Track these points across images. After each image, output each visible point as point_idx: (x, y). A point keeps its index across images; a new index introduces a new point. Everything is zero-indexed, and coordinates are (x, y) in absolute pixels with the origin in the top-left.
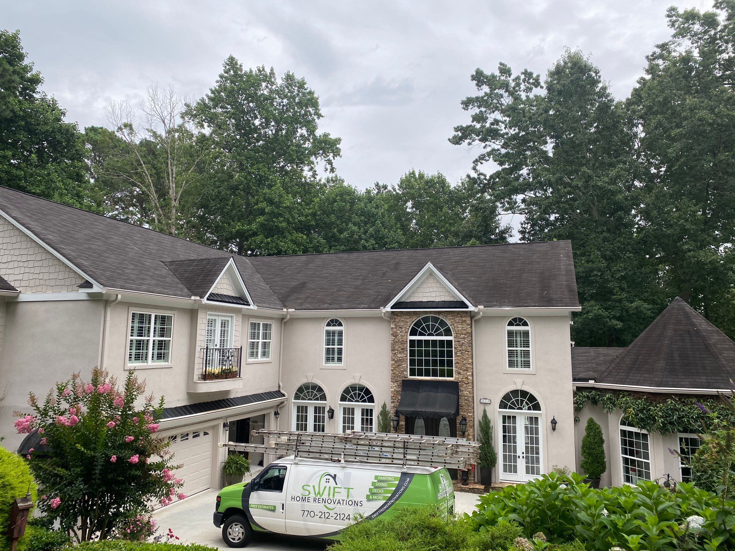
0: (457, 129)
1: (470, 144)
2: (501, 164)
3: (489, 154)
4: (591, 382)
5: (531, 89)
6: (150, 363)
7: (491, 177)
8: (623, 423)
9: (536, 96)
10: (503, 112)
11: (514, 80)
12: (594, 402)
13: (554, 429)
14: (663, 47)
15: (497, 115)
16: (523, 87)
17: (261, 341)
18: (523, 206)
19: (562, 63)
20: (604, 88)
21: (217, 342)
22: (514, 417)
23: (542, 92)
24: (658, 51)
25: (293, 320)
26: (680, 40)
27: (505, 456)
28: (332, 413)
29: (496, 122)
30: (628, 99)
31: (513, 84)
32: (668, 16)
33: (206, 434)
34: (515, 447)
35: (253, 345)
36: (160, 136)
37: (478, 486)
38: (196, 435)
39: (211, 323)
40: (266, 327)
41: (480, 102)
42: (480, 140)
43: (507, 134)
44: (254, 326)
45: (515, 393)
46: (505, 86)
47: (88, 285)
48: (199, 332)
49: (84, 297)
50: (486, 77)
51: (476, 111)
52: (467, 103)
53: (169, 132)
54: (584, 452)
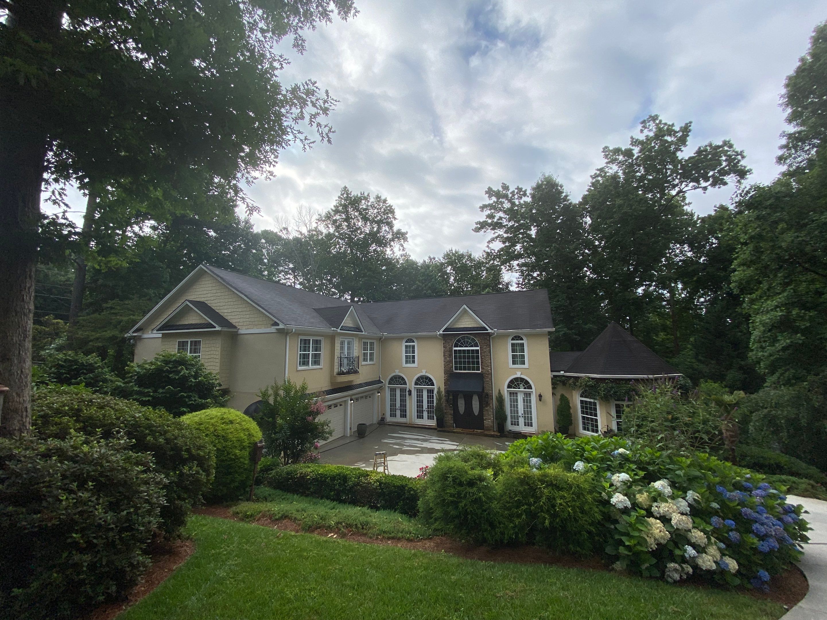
0: (477, 224)
1: (485, 232)
2: (504, 243)
3: (497, 238)
4: (562, 372)
5: (521, 198)
6: (311, 367)
7: (498, 251)
8: (582, 396)
9: (525, 202)
10: (505, 212)
11: (511, 193)
12: (564, 383)
13: (540, 400)
14: (601, 170)
15: (501, 214)
16: (516, 197)
17: (369, 352)
18: (517, 268)
19: (540, 182)
20: (566, 196)
21: (346, 353)
22: (517, 393)
23: (529, 199)
24: (598, 172)
25: (387, 339)
26: (610, 165)
27: (511, 416)
28: (410, 391)
29: (501, 218)
30: (580, 202)
31: (510, 195)
32: (603, 152)
33: (341, 405)
34: (517, 411)
35: (365, 355)
36: (304, 234)
37: (496, 433)
38: (336, 406)
39: (342, 343)
40: (372, 344)
41: (491, 206)
42: (491, 229)
43: (507, 225)
44: (365, 344)
45: (516, 379)
46: (506, 196)
47: (276, 324)
48: (336, 348)
49: (274, 331)
50: (494, 191)
51: (489, 212)
52: (483, 208)
53: (309, 231)
54: (558, 414)
